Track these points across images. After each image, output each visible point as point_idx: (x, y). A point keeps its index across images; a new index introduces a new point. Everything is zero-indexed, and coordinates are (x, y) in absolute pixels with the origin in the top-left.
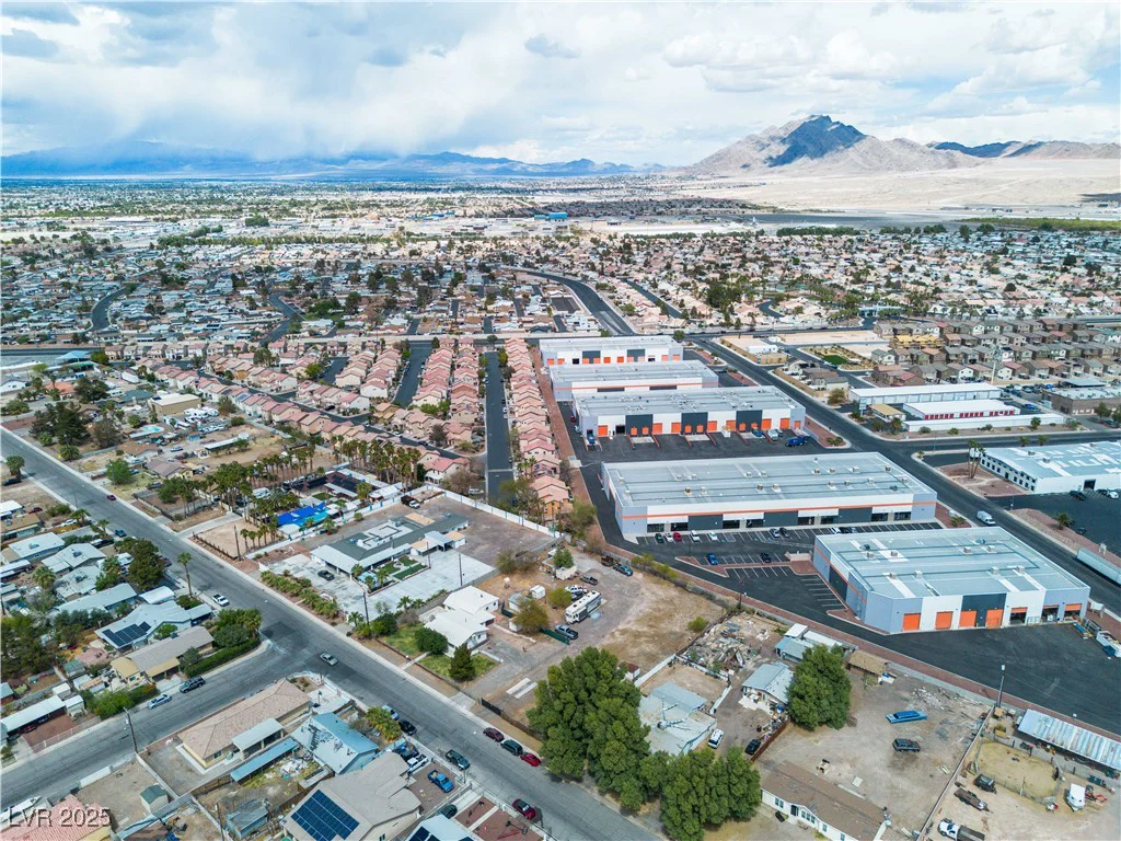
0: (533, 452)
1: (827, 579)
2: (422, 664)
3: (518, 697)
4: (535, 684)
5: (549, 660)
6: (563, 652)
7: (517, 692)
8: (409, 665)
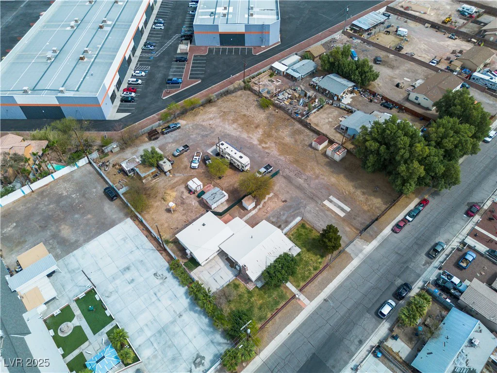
1: (218, 45)
2: (302, 284)
3: (348, 209)
4: (331, 197)
5: (299, 188)
6: (287, 178)
7: (342, 210)
8: (302, 297)
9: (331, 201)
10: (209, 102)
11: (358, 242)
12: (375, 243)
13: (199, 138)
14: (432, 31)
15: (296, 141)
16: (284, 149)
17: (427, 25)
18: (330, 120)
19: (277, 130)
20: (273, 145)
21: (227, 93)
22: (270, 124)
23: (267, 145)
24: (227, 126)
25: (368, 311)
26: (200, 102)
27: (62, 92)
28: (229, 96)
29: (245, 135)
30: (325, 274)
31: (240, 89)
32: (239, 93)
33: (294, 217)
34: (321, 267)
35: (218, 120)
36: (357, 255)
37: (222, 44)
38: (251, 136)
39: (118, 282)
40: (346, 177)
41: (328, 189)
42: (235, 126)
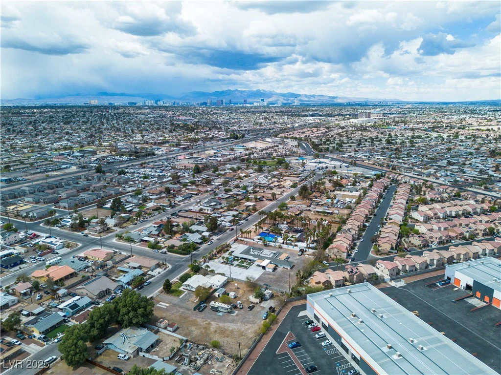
3: (157, 305)
6: (188, 310)
7: (160, 305)
9: (166, 306)
15: (188, 329)
16: (194, 323)
18: (165, 347)
19: (202, 333)
20: (202, 324)
22: (208, 335)
23: (205, 322)
24: (235, 327)
29: (221, 325)
35: (243, 329)
38: (217, 326)
41: (167, 310)
42: (230, 329)
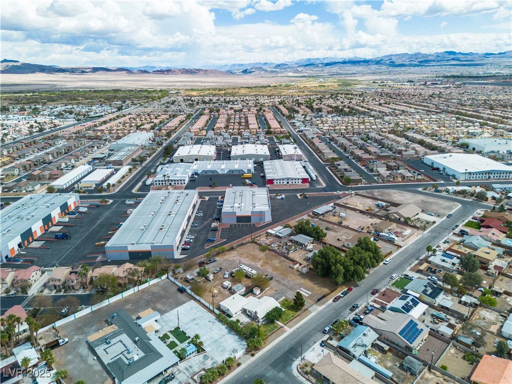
0: (31, 277)
1: (236, 223)
2: (286, 322)
3: (310, 293)
4: (301, 289)
5: (284, 285)
6: (277, 281)
7: (307, 293)
8: (286, 327)
10: (232, 249)
11: (315, 306)
12: (324, 306)
13: (227, 265)
14: (361, 215)
15: (282, 265)
16: (275, 269)
17: (357, 211)
18: (301, 255)
19: (271, 261)
20: (269, 267)
21: (242, 244)
22: (267, 258)
23: (266, 268)
24: (243, 260)
25: (319, 331)
26: (227, 249)
27: (153, 243)
28: (243, 246)
29: (253, 263)
30: (297, 318)
31: (249, 242)
32: (249, 244)
33: (282, 297)
34: (296, 316)
35: (238, 257)
36: (314, 311)
37: (237, 222)
38: (256, 263)
39: (190, 325)
40: (309, 280)
41: (299, 285)
42: (247, 259)
